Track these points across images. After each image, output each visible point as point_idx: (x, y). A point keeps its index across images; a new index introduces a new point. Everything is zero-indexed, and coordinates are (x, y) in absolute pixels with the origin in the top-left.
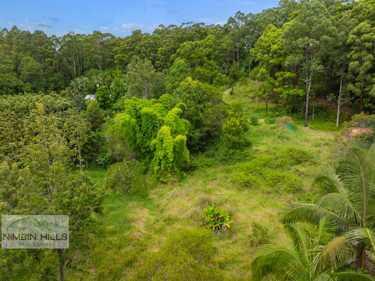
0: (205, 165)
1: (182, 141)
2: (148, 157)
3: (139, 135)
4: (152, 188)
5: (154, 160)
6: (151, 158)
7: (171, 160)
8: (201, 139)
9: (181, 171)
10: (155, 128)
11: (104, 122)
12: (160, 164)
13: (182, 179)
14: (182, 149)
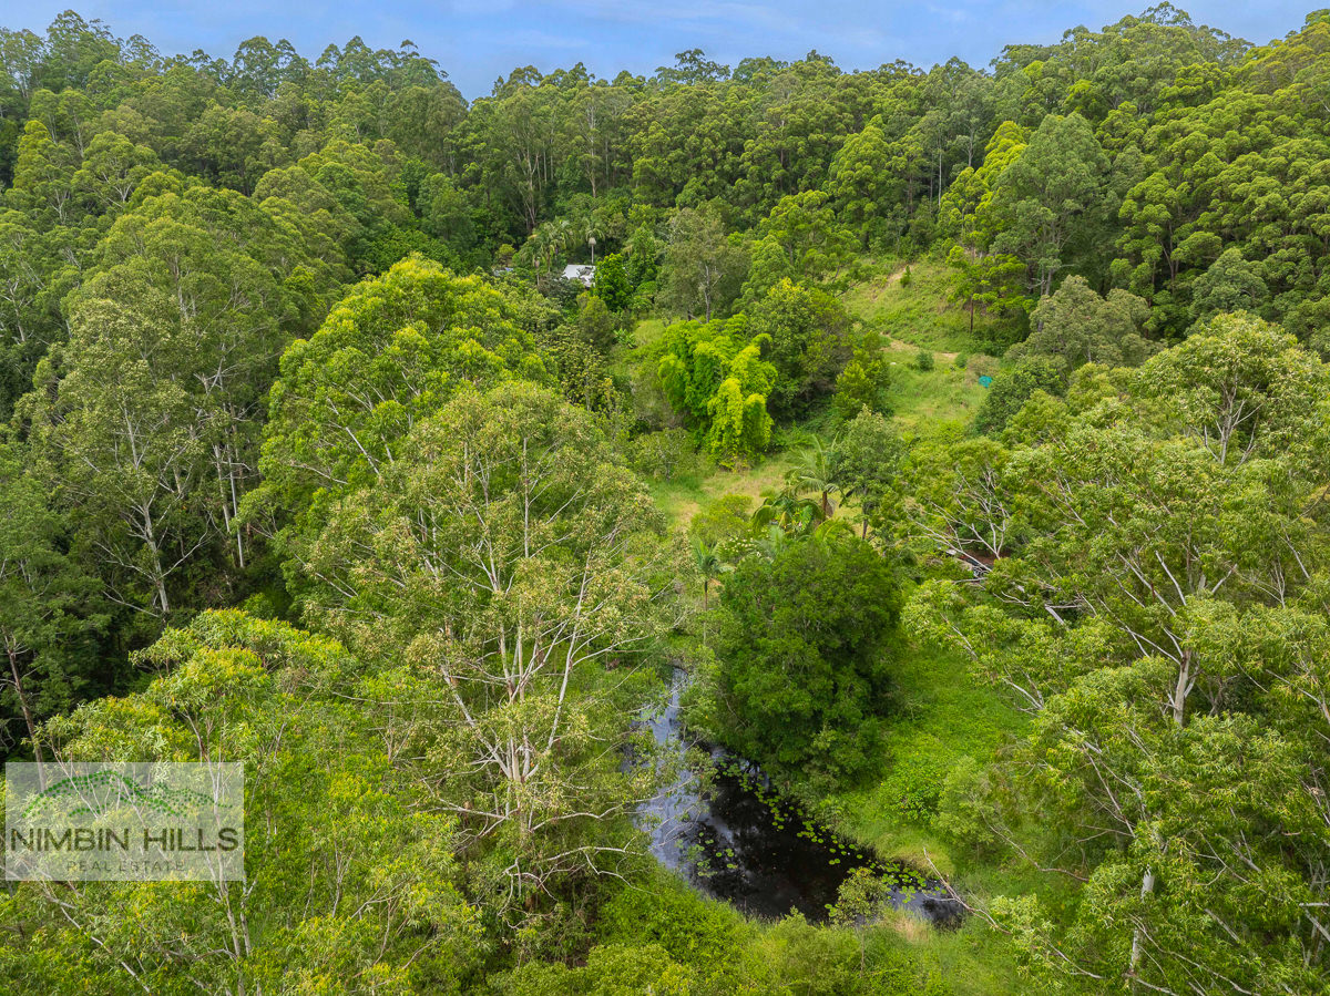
0: (800, 444)
1: (758, 404)
2: (703, 424)
3: (689, 389)
4: (706, 477)
5: (712, 430)
6: (709, 426)
7: (739, 432)
8: (801, 397)
9: (755, 452)
10: (717, 377)
11: (615, 341)
12: (720, 439)
13: (756, 464)
14: (758, 416)
